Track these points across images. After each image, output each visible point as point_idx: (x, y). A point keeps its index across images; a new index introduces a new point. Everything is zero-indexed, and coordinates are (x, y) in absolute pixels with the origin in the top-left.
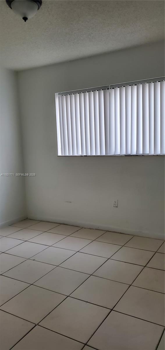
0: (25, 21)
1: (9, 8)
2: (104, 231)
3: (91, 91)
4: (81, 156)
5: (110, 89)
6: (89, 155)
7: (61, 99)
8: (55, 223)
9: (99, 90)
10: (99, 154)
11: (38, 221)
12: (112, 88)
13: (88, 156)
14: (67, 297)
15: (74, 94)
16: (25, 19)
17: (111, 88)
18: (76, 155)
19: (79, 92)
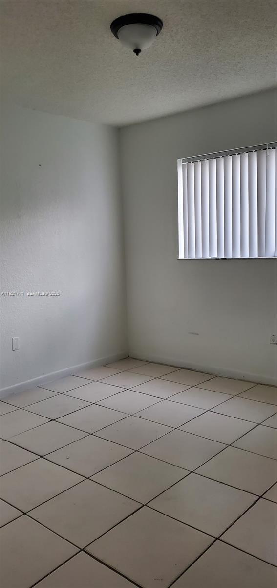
0: (137, 55)
1: (115, 38)
2: (254, 383)
3: (237, 154)
4: (217, 259)
5: (267, 149)
6: (231, 257)
7: (186, 168)
8: (171, 366)
9: (249, 151)
10: (247, 256)
11: (146, 361)
12: (271, 148)
13: (229, 259)
14: (190, 472)
15: (208, 160)
16: (137, 51)
17: (269, 149)
18: (208, 257)
19: (217, 157)
